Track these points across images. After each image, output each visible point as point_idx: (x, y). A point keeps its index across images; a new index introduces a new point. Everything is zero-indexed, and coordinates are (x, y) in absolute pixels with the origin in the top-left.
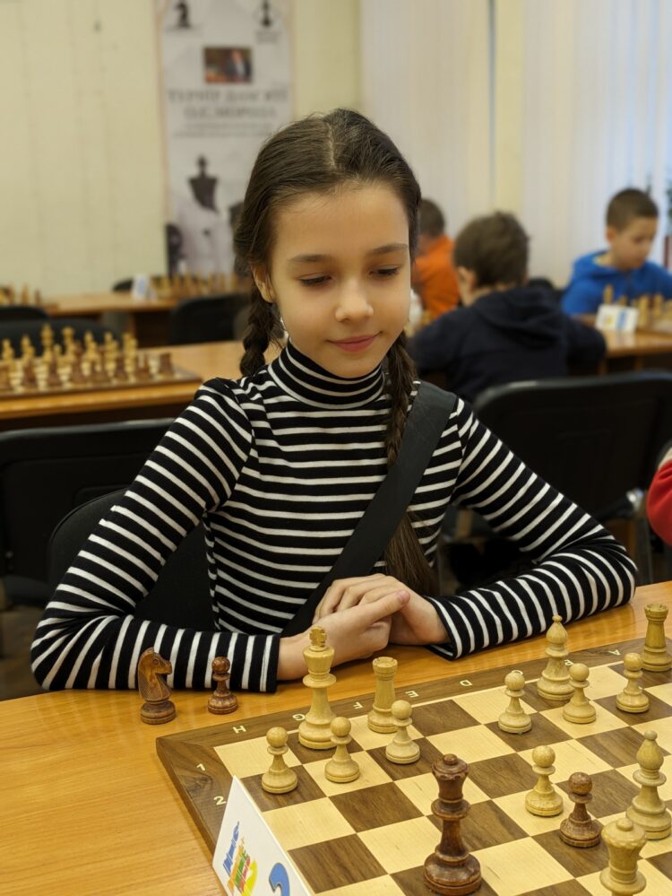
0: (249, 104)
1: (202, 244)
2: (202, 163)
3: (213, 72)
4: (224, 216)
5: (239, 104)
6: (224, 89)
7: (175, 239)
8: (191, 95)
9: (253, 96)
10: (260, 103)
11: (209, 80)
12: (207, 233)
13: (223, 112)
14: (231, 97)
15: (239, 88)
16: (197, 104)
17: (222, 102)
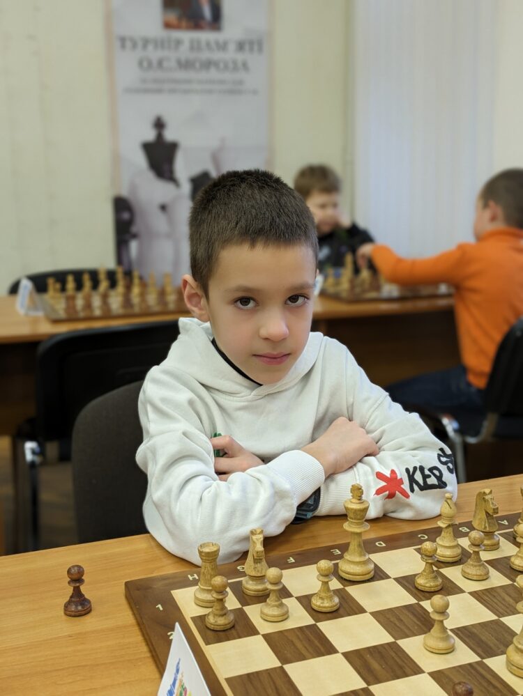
0: (217, 56)
1: (159, 222)
2: (159, 125)
3: (172, 17)
4: (186, 188)
5: (205, 55)
6: (187, 36)
7: (126, 216)
8: (146, 42)
9: (223, 46)
10: (231, 54)
11: (168, 25)
12: (163, 208)
13: (185, 65)
14: (195, 46)
15: (205, 36)
16: (154, 54)
17: (184, 52)
